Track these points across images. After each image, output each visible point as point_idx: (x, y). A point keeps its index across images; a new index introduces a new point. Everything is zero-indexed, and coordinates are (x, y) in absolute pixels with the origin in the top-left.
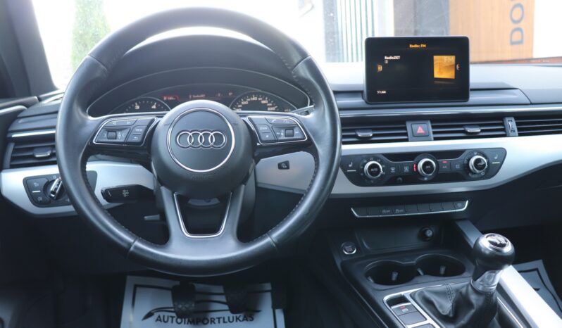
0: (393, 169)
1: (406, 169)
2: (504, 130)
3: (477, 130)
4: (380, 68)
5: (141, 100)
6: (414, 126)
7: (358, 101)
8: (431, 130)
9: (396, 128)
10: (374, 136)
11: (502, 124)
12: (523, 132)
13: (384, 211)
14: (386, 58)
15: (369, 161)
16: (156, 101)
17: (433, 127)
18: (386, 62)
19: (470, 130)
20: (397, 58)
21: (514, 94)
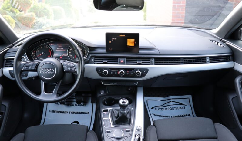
0: (112, 73)
1: (116, 73)
2: (150, 62)
3: (141, 62)
4: (110, 42)
5: (42, 46)
6: (120, 60)
7: (104, 51)
8: (126, 61)
9: (115, 60)
10: (108, 62)
11: (150, 61)
12: (156, 63)
13: (111, 83)
14: (112, 39)
15: (105, 70)
16: (46, 46)
17: (127, 60)
18: (112, 40)
19: (138, 62)
20: (115, 39)
21: (155, 51)
